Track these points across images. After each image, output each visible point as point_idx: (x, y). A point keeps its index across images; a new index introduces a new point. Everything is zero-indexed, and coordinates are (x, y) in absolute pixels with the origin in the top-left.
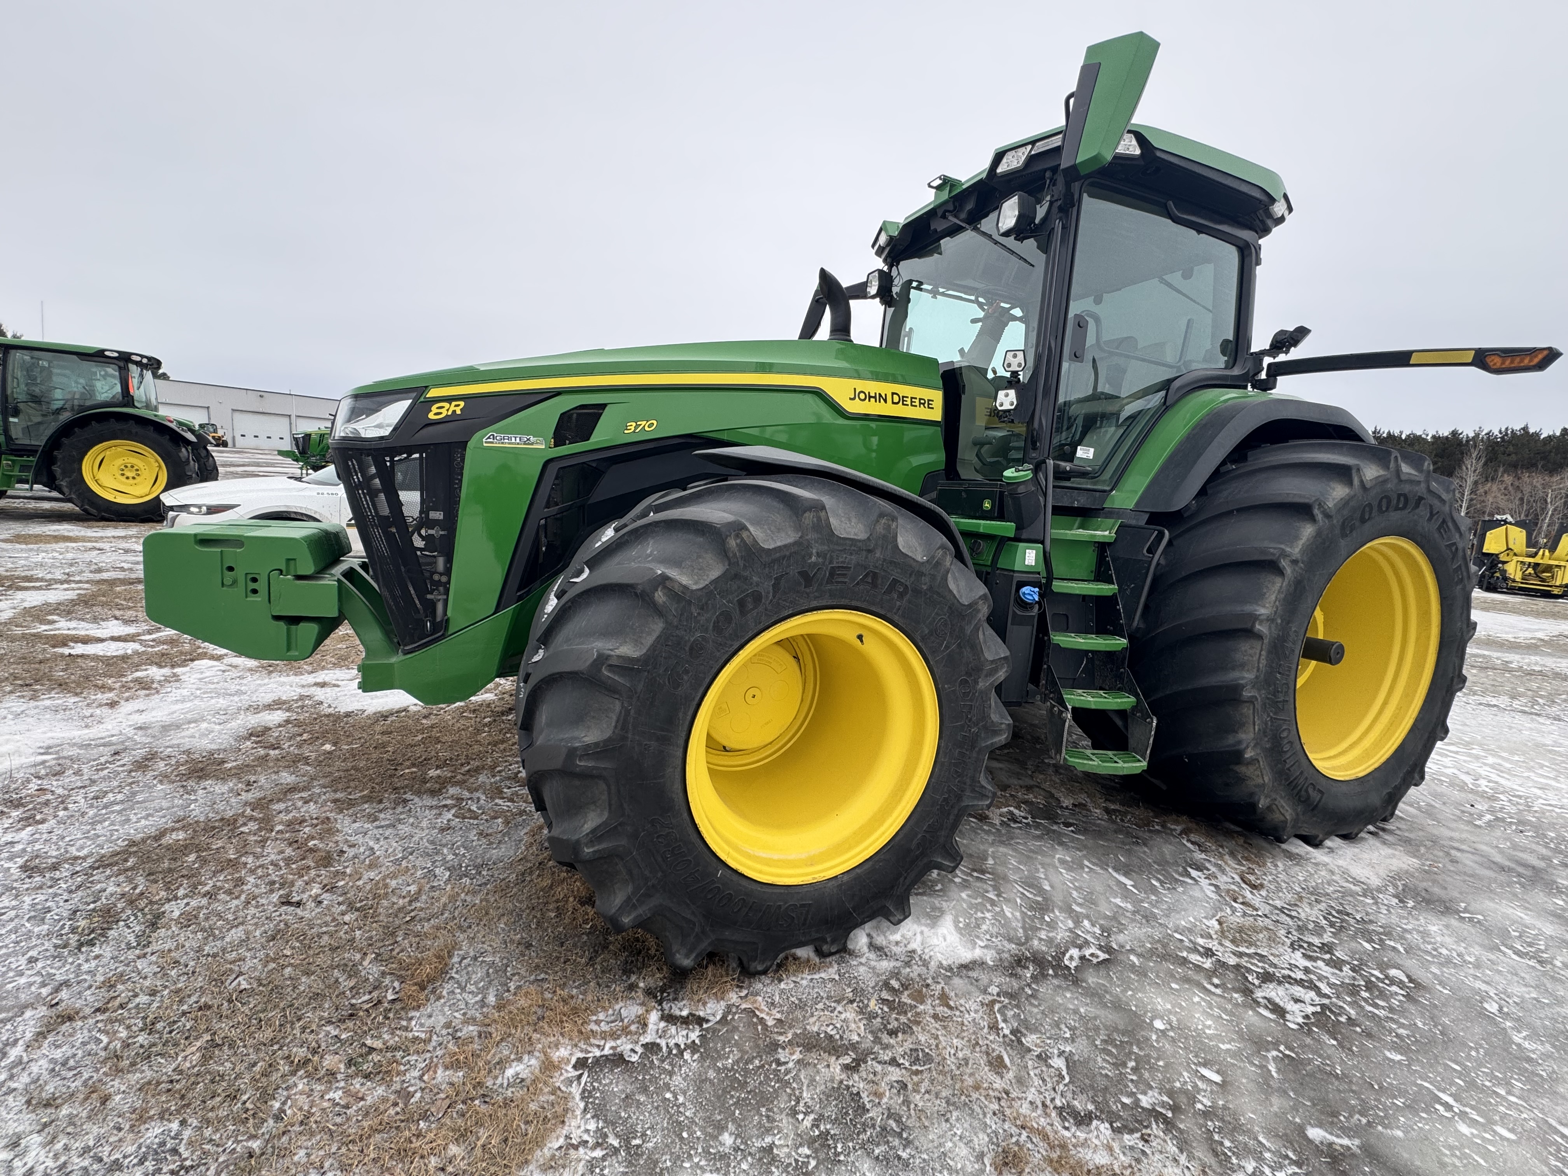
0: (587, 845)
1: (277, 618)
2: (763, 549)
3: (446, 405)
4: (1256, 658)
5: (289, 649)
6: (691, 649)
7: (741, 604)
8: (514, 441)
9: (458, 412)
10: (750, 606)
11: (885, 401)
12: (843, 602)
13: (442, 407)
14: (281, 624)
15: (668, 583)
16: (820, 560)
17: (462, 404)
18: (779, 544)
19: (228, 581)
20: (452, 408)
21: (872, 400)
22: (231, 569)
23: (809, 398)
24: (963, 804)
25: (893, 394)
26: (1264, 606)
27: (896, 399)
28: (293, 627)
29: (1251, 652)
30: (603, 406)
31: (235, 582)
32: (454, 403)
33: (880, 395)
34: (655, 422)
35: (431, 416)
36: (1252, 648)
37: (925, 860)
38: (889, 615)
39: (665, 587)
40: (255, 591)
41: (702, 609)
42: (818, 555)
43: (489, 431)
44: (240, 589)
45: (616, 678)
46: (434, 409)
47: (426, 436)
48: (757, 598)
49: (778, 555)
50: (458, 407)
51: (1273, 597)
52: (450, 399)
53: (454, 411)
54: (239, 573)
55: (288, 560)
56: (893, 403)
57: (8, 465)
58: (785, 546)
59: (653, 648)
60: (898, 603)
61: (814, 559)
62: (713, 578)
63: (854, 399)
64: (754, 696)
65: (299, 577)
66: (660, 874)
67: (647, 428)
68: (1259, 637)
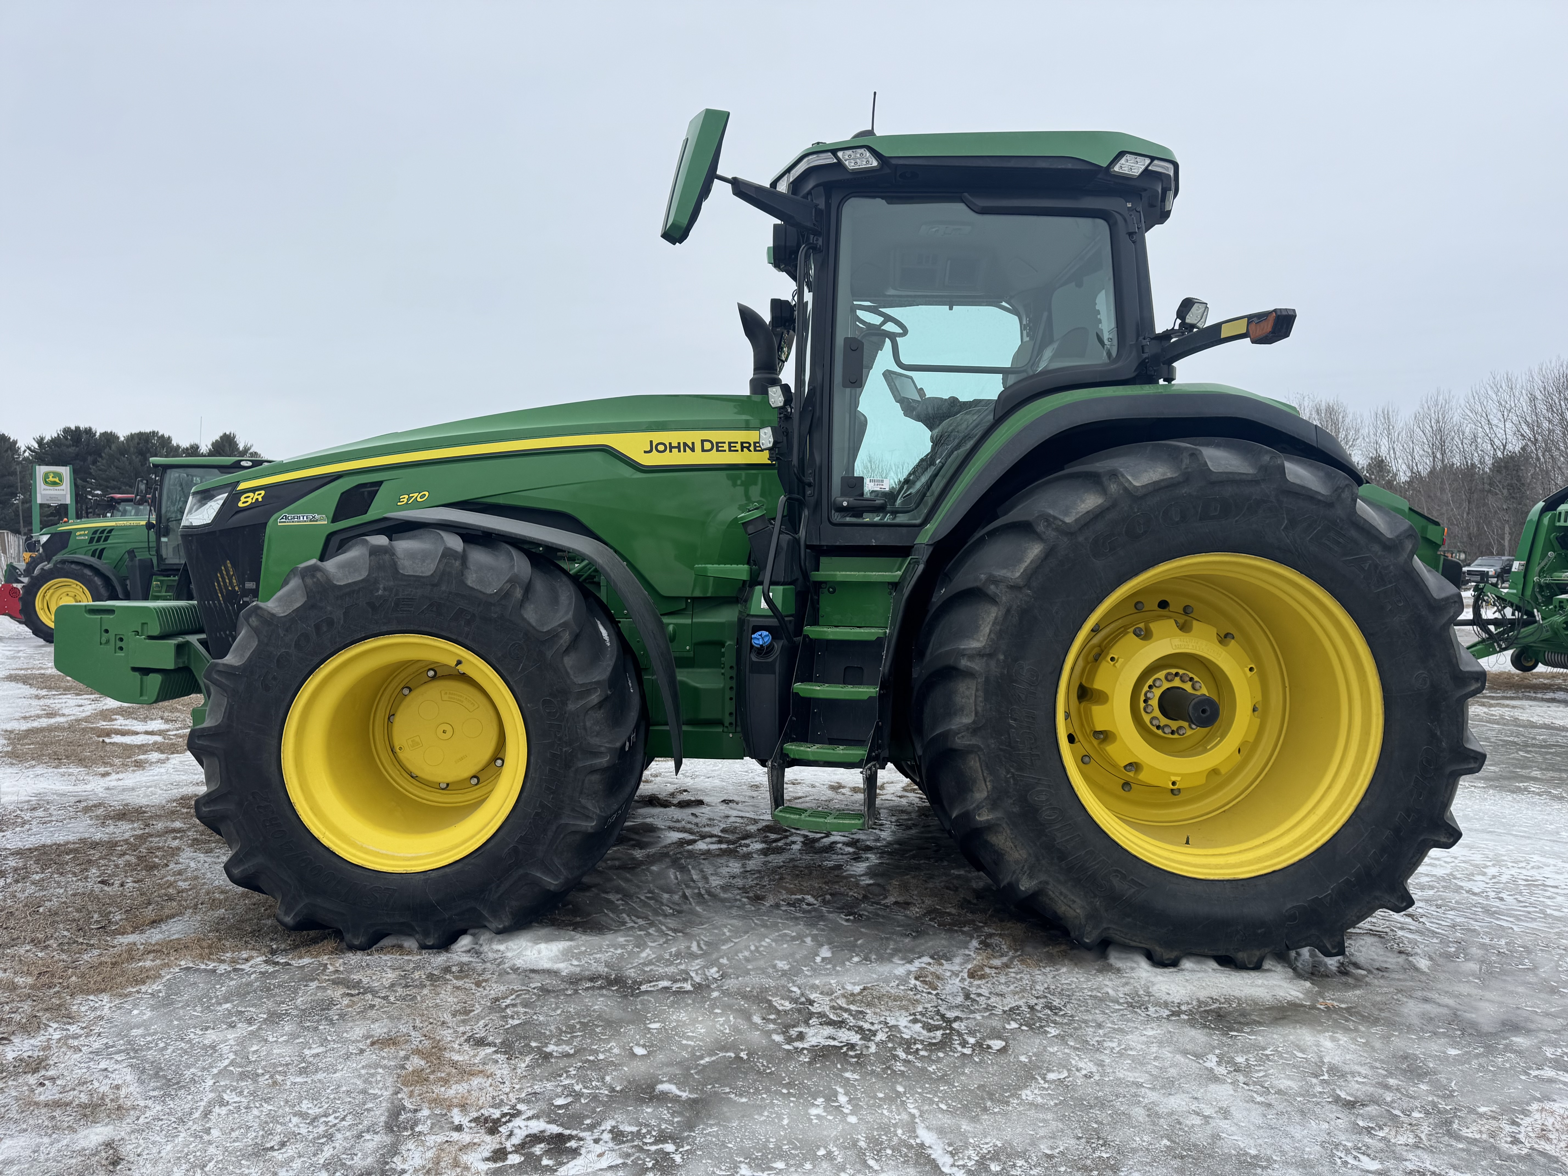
0: (204, 805)
1: (134, 669)
2: (336, 586)
3: (251, 495)
4: (972, 700)
5: (141, 695)
6: (278, 661)
7: (317, 627)
8: (303, 520)
9: (260, 500)
10: (325, 629)
11: (693, 450)
12: (412, 627)
13: (249, 497)
14: (137, 674)
15: (259, 612)
16: (386, 593)
17: (263, 492)
18: (350, 581)
19: (104, 640)
20: (256, 497)
21: (675, 451)
22: (107, 631)
23: (597, 456)
24: (563, 822)
25: (703, 441)
26: (978, 641)
27: (707, 446)
28: (145, 677)
29: (967, 693)
30: (379, 484)
31: (108, 642)
32: (257, 493)
33: (685, 444)
34: (427, 493)
35: (240, 505)
36: (968, 688)
37: (521, 872)
38: (460, 639)
39: (257, 615)
40: (121, 649)
41: (287, 631)
42: (385, 589)
43: (283, 513)
44: (111, 647)
45: (224, 681)
46: (243, 499)
47: (235, 521)
48: (330, 623)
49: (348, 590)
50: (259, 496)
51: (987, 630)
52: (253, 490)
53: (257, 499)
54: (111, 635)
55: (143, 624)
56: (703, 450)
57: (157, 586)
58: (354, 583)
59: (250, 659)
60: (466, 629)
61: (380, 592)
62: (295, 607)
63: (651, 451)
64: (444, 732)
65: (151, 638)
66: (261, 839)
67: (419, 499)
68: (969, 674)
